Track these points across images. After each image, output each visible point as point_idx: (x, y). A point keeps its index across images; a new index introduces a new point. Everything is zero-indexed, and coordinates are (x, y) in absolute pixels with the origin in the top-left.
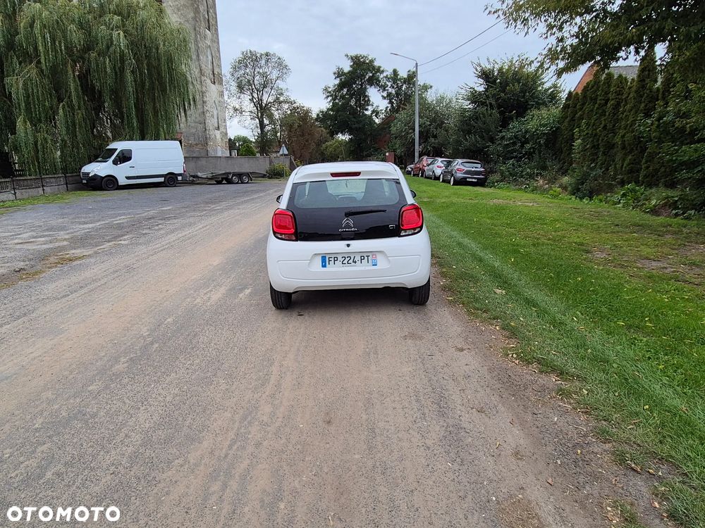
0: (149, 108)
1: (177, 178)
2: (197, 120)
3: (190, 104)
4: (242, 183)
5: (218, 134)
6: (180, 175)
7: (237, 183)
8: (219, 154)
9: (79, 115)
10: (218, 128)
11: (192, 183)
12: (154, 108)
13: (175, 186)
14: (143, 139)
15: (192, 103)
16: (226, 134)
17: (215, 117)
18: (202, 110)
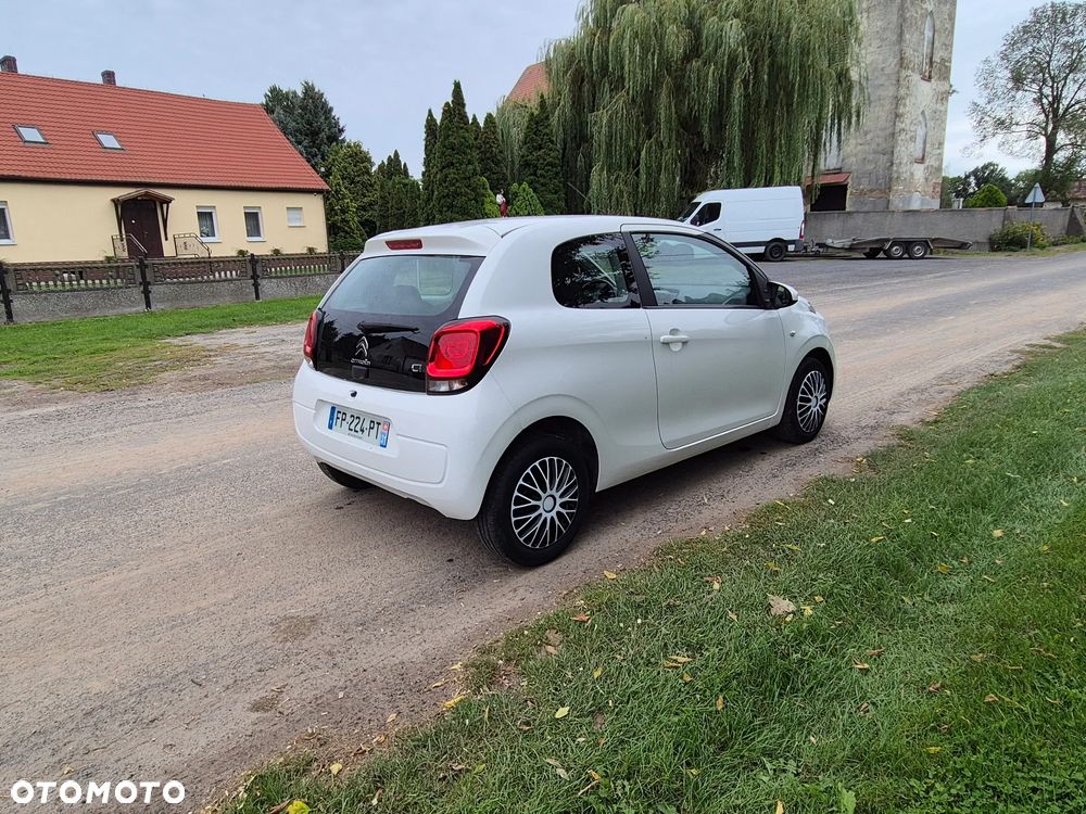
0: (763, 136)
1: (787, 248)
2: (880, 149)
3: (850, 123)
4: (910, 258)
5: (919, 172)
6: (793, 242)
7: (901, 258)
8: (915, 205)
9: (669, 155)
10: (922, 160)
11: (817, 256)
12: (773, 134)
13: (782, 261)
14: (747, 185)
15: (854, 119)
16: (939, 169)
17: (919, 141)
18: (890, 130)
